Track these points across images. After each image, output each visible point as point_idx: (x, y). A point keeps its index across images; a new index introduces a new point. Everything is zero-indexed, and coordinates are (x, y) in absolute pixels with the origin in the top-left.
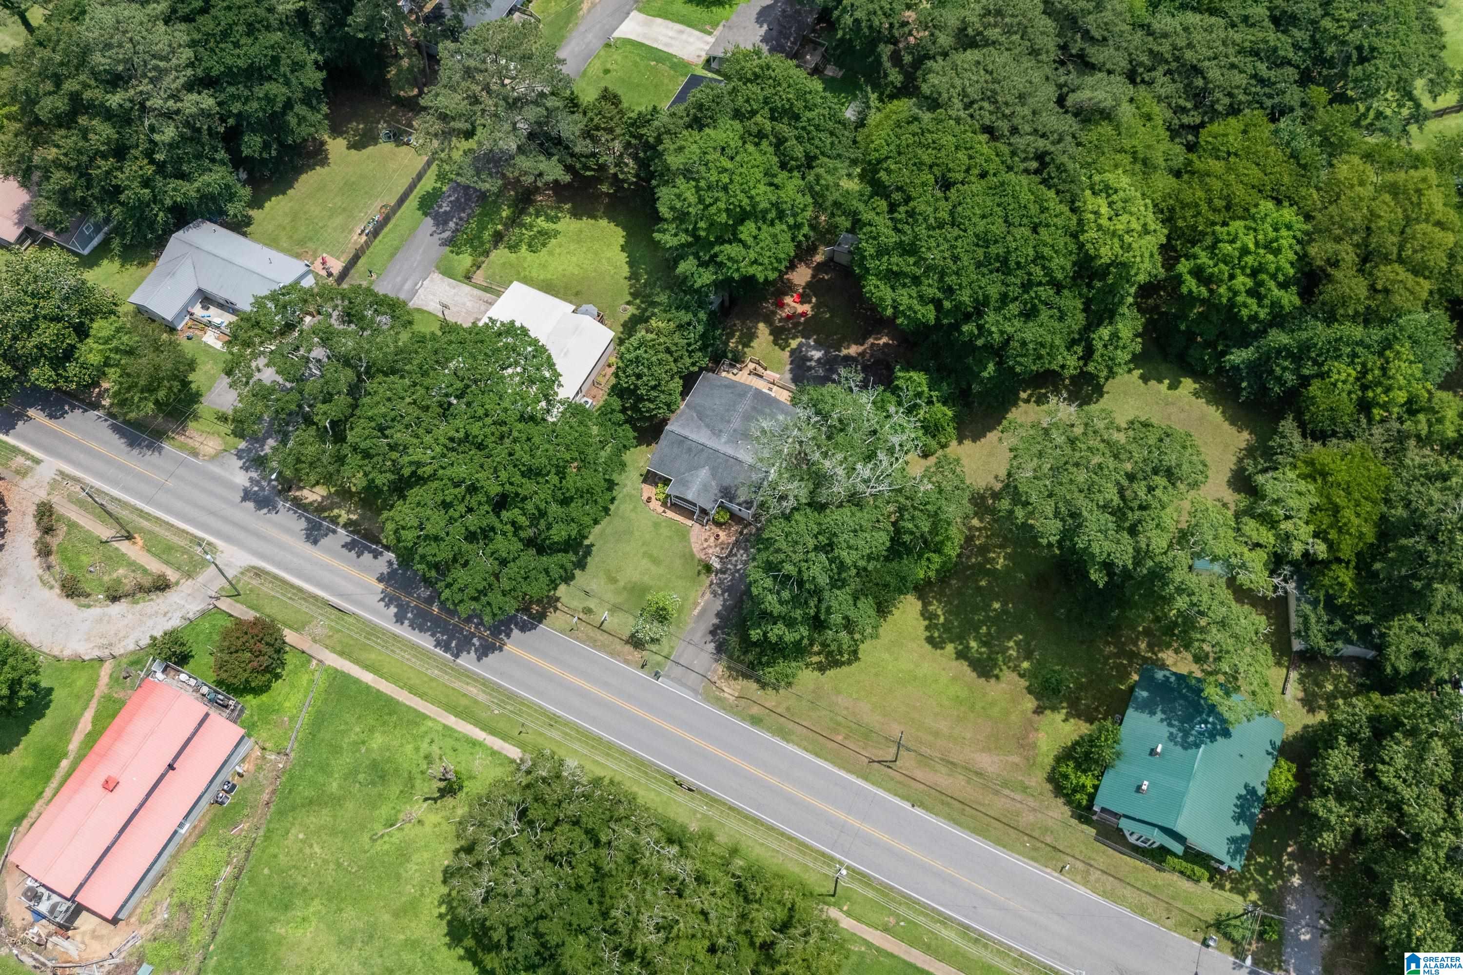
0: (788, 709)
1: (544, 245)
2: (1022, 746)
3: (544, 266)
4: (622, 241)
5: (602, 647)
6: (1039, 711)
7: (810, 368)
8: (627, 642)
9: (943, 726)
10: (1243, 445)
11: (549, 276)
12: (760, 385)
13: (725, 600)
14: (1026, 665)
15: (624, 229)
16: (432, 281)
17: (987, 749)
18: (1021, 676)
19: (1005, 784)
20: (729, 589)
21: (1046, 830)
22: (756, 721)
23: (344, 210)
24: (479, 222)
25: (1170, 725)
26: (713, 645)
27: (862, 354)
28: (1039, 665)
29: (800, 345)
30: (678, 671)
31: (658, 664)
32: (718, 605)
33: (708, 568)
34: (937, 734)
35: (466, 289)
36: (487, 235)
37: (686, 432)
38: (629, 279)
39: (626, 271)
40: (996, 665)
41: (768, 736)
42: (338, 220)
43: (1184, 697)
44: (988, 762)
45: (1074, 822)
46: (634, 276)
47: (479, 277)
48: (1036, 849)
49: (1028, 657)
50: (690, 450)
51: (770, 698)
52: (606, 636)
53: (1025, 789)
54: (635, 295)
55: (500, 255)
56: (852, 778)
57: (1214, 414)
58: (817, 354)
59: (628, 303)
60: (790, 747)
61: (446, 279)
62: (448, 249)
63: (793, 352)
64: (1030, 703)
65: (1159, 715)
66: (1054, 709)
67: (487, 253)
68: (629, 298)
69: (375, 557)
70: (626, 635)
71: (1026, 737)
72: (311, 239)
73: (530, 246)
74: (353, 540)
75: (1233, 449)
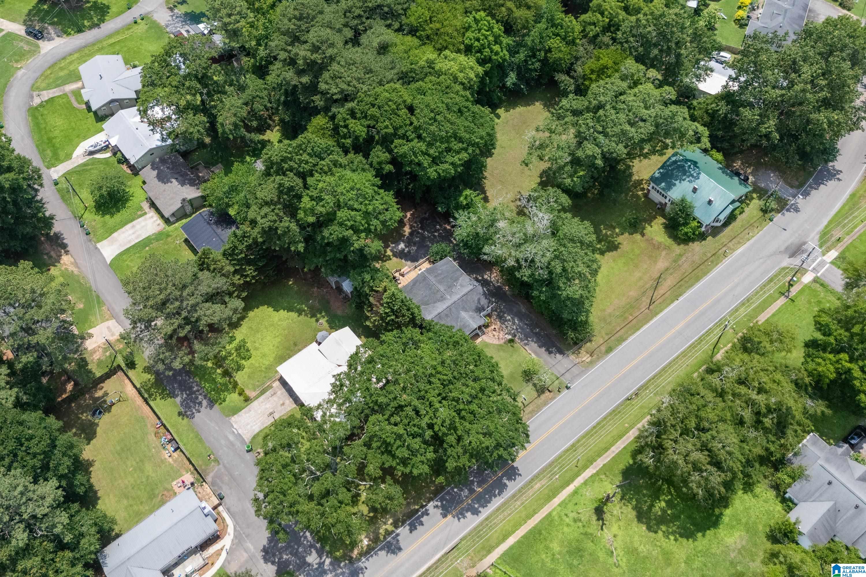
0: (607, 334)
1: (248, 350)
2: (658, 248)
3: (264, 356)
4: (271, 309)
5: (539, 408)
6: (643, 235)
7: (409, 252)
8: (539, 396)
9: (637, 274)
10: (542, 107)
11: (274, 355)
12: (412, 275)
13: (532, 341)
14: (617, 230)
15: (263, 305)
16: (236, 422)
17: (655, 262)
18: (622, 234)
19: (675, 261)
20: (526, 337)
21: (704, 254)
22: (609, 350)
23: (142, 461)
24: (206, 381)
25: (684, 180)
26: (558, 355)
27: (411, 227)
28: (619, 225)
29: (392, 251)
30: (567, 375)
31: (560, 383)
32: (535, 346)
33: (511, 341)
34: (640, 278)
35: (255, 404)
36: (220, 380)
38: (300, 315)
39: (293, 315)
40: (613, 242)
41: (620, 347)
42: (149, 468)
43: (673, 170)
44: (662, 264)
45: (703, 242)
46: (300, 312)
47: (250, 393)
48: (712, 262)
49: (614, 228)
50: (447, 315)
51: (598, 340)
52: (530, 405)
53: (681, 255)
54: (313, 316)
55: (239, 377)
56: (655, 319)
57: (520, 110)
58: (402, 246)
59: (317, 321)
60: (630, 339)
61: (240, 413)
62: (217, 406)
63: (395, 255)
64: (637, 237)
65: (677, 182)
66: (644, 228)
67: (235, 385)
68: (314, 319)
69: (428, 514)
70: (535, 394)
71: (654, 245)
72: (152, 490)
73: (244, 358)
74: (409, 525)
75: (542, 111)
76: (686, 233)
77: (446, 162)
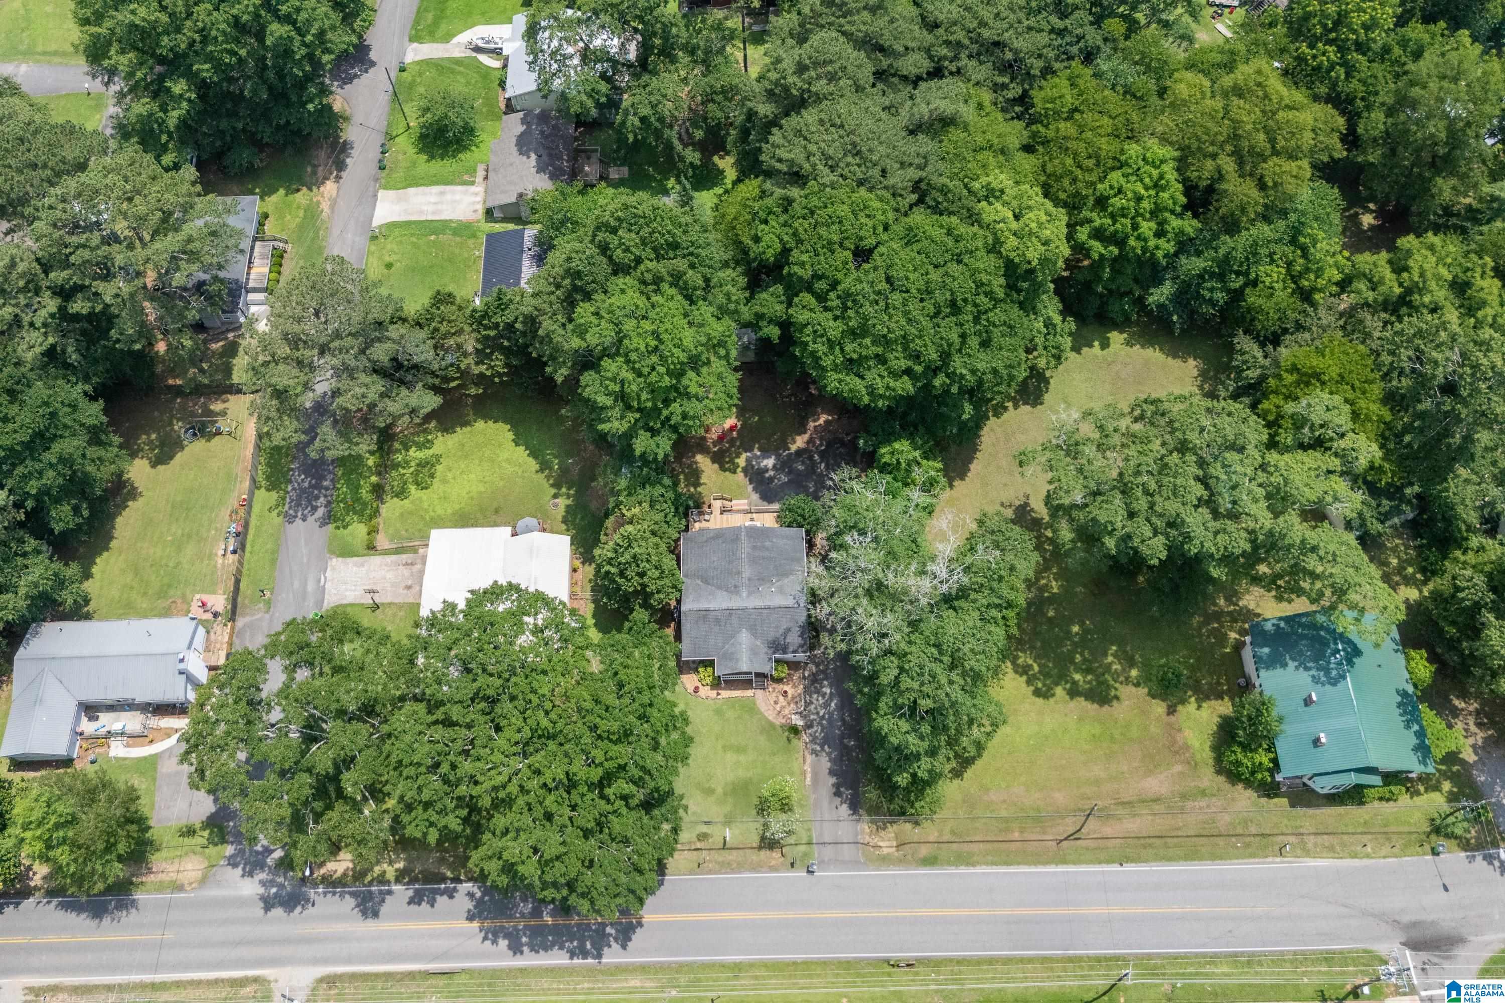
0: (953, 832)
1: (432, 476)
2: (1177, 753)
3: (445, 498)
4: (511, 436)
5: (740, 867)
6: (1171, 711)
7: (771, 479)
8: (760, 848)
9: (1098, 771)
10: (1195, 373)
11: (457, 507)
12: (736, 520)
13: (829, 754)
14: (1134, 673)
15: (505, 421)
16: (334, 569)
17: (1149, 773)
18: (1137, 685)
19: (1184, 797)
20: (825, 741)
21: (1246, 822)
22: (930, 861)
23: (189, 536)
24: (348, 482)
25: (1307, 669)
26: (845, 807)
27: (810, 441)
28: (1146, 666)
29: (748, 460)
30: (828, 852)
31: (805, 855)
32: (825, 763)
33: (794, 730)
34: (1097, 782)
35: (376, 561)
36: (365, 493)
37: (704, 605)
38: (542, 470)
39: (533, 464)
40: (1109, 687)
41: (953, 870)
42: (189, 550)
43: (1303, 637)
44: (1156, 784)
45: (1264, 800)
46: (544, 466)
47: (382, 541)
48: (1247, 845)
49: (1132, 663)
50: (718, 621)
51: (929, 831)
52: (735, 852)
53: (1203, 793)
54: (557, 485)
55: (391, 508)
56: (1051, 869)
57: (1154, 355)
58: (770, 462)
59: (555, 496)
60: (979, 870)
61: (350, 560)
62: (331, 527)
63: (745, 471)
64: (1159, 708)
65: (1292, 665)
66: (1183, 701)
67: (376, 512)
68: (553, 491)
69: (451, 897)
70: (755, 840)
71: (1174, 742)
72: (169, 586)
73: (417, 484)
74: (417, 891)
75: (1189, 380)
76: (1238, 763)
77: (862, 377)
